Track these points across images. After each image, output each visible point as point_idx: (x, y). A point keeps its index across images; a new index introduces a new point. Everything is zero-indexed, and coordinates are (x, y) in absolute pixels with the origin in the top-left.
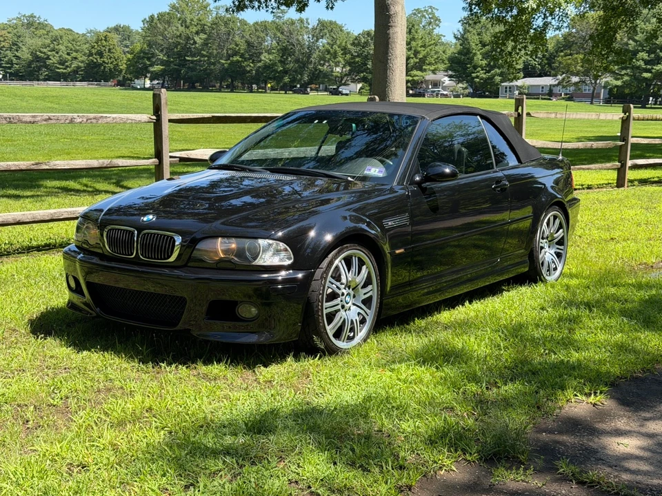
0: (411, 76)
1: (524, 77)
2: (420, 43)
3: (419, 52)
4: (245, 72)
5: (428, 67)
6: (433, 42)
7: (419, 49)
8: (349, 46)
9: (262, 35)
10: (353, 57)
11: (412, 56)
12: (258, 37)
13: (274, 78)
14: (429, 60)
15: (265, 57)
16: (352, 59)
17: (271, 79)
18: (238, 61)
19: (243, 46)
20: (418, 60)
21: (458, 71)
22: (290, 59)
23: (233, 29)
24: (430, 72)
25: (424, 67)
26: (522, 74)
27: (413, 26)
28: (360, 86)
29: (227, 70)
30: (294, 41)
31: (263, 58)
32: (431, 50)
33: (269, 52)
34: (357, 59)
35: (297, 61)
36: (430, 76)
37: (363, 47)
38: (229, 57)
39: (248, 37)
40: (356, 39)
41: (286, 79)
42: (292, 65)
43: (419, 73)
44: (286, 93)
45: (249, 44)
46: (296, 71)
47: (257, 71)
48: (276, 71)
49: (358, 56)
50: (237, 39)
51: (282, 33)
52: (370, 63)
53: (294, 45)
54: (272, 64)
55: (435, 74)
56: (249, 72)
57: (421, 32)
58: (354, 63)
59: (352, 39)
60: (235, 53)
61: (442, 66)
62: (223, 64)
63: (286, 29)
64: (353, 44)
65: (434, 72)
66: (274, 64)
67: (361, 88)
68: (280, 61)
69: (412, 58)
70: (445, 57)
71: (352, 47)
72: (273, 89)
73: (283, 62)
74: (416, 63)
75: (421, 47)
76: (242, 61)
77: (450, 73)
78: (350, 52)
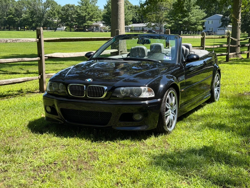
0: (87, 23)
1: (133, 24)
2: (90, 9)
3: (90, 13)
4: (15, 22)
5: (94, 19)
6: (95, 9)
7: (90, 12)
8: (60, 11)
9: (22, 6)
10: (62, 15)
11: (87, 15)
12: (20, 7)
13: (28, 25)
14: (94, 17)
15: (24, 16)
16: (62, 16)
17: (27, 25)
18: (12, 17)
19: (14, 11)
20: (89, 17)
21: (106, 21)
22: (35, 16)
23: (9, 4)
24: (95, 22)
25: (92, 19)
26: (132, 22)
27: (87, 2)
28: (65, 27)
29: (7, 21)
30: (36, 9)
31: (23, 16)
32: (95, 12)
33: (25, 14)
34: (64, 16)
35: (38, 17)
36: (94, 23)
37: (66, 11)
38: (7, 15)
39: (15, 7)
40: (63, 8)
41: (34, 25)
42: (36, 19)
43: (90, 22)
44: (34, 31)
45: (16, 10)
46: (38, 22)
47: (20, 21)
48: (29, 21)
49: (64, 15)
50: (11, 8)
51: (31, 5)
52: (70, 18)
53: (36, 10)
54: (27, 19)
55: (97, 22)
56: (17, 22)
57: (90, 5)
58: (63, 18)
59: (61, 8)
60: (10, 14)
61: (99, 19)
62: (5, 19)
63: (32, 4)
64: (62, 10)
65: (96, 21)
66: (28, 19)
67: (66, 29)
68: (31, 17)
69: (87, 16)
70: (101, 15)
71: (62, 11)
72: (27, 29)
73: (32, 18)
74: (89, 18)
75: (91, 11)
76: (13, 17)
77: (103, 22)
78: (61, 13)
